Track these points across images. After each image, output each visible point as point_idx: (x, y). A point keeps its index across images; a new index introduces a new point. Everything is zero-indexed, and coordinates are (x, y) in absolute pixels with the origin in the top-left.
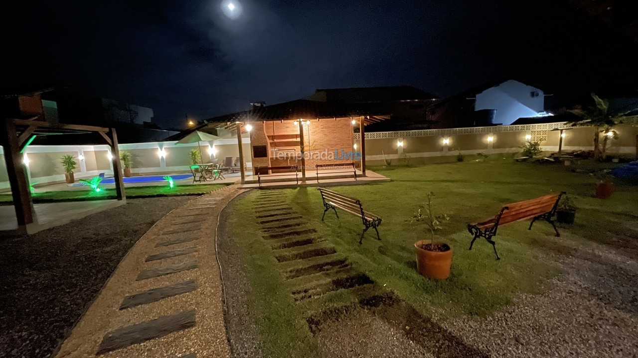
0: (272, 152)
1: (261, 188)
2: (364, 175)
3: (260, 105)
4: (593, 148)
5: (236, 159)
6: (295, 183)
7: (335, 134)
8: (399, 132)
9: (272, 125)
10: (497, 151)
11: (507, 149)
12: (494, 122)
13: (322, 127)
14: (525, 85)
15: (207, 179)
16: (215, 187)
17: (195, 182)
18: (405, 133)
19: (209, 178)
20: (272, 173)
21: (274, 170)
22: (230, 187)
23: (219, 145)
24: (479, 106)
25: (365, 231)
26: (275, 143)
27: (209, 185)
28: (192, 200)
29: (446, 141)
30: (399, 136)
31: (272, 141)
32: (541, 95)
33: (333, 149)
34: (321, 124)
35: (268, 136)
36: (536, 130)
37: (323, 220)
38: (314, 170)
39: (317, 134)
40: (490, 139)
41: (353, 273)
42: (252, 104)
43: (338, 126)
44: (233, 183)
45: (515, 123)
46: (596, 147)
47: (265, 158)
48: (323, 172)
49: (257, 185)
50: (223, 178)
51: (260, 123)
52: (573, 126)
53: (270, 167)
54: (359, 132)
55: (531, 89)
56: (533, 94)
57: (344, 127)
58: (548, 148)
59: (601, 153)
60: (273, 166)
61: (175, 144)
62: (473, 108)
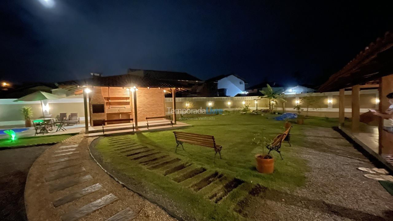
0: (108, 110)
1: (105, 136)
2: (175, 124)
3: (99, 75)
4: (268, 108)
5: (70, 114)
6: (132, 130)
7: (153, 98)
8: (187, 98)
9: (108, 90)
10: (232, 109)
11: (236, 108)
12: (227, 95)
13: (145, 93)
14: (237, 78)
15: (49, 131)
16: (61, 137)
17: (36, 135)
18: (190, 99)
19: (50, 130)
20: (108, 124)
21: (109, 123)
22: (76, 136)
23: (54, 104)
24: (219, 87)
25: (215, 154)
26: (110, 103)
27: (54, 136)
28: (48, 149)
29: (210, 104)
30: (187, 100)
31: (107, 101)
32: (243, 82)
33: (152, 107)
34: (144, 91)
35: (105, 98)
36: (247, 99)
37: (176, 152)
38: (145, 121)
39: (141, 97)
40: (229, 103)
41: (230, 180)
42: (92, 74)
43: (155, 93)
44: (78, 133)
45: (236, 96)
46: (270, 108)
47: (103, 114)
48: (151, 122)
49: (102, 133)
50: (64, 130)
51: (97, 87)
52: (261, 98)
53: (106, 120)
54: (172, 97)
55: (239, 80)
56: (241, 83)
57: (158, 94)
58: (252, 109)
59: (271, 110)
60: (108, 120)
61: (15, 101)
62: (217, 88)
